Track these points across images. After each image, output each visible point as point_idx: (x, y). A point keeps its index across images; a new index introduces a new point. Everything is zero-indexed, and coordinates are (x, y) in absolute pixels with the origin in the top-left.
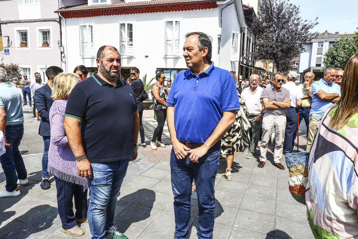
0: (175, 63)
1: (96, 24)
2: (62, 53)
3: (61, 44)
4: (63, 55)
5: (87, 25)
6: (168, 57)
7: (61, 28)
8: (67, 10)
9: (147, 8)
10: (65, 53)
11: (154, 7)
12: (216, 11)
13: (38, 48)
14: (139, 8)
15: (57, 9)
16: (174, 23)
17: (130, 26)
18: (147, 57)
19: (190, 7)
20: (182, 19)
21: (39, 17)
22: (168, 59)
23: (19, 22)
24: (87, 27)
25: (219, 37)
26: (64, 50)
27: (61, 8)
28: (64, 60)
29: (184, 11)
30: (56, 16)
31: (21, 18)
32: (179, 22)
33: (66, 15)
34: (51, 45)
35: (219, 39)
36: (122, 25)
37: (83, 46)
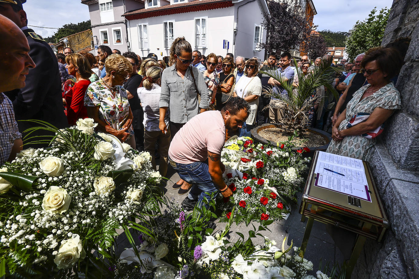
1: (149, 24)
2: (128, 47)
3: (128, 40)
4: (129, 49)
5: (142, 24)
7: (127, 29)
8: (130, 13)
9: (183, 9)
12: (233, 10)
13: (114, 44)
14: (176, 9)
15: (123, 13)
16: (201, 20)
17: (171, 24)
19: (213, 6)
20: (207, 17)
21: (112, 20)
23: (101, 25)
24: (142, 26)
25: (235, 31)
26: (129, 44)
27: (126, 13)
29: (209, 10)
30: (123, 19)
31: (103, 22)
32: (205, 20)
33: (130, 18)
34: (122, 42)
35: (235, 32)
36: (166, 24)
37: (142, 41)
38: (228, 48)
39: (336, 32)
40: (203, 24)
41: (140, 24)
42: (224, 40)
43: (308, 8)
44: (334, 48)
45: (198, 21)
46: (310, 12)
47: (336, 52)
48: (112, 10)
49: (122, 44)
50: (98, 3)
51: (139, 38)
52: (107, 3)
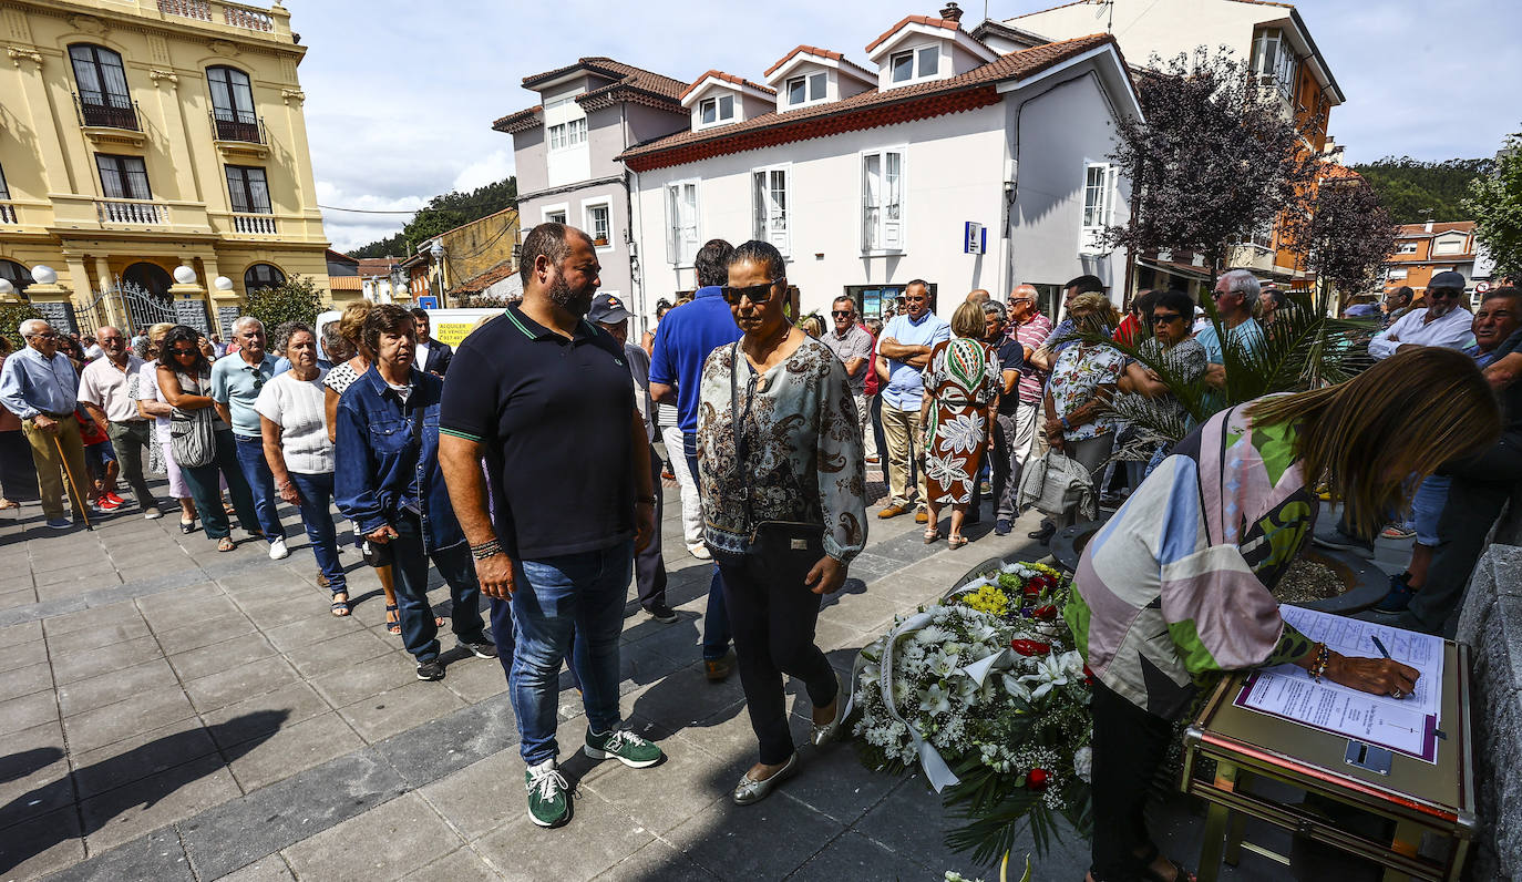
0: (891, 269)
1: (703, 179)
2: (632, 259)
3: (631, 238)
4: (634, 265)
5: (681, 183)
6: (872, 254)
7: (629, 198)
8: (642, 150)
9: (819, 124)
10: (639, 259)
11: (834, 121)
12: (1000, 113)
14: (797, 127)
15: (620, 151)
16: (883, 159)
17: (779, 178)
18: (820, 256)
20: (907, 145)
21: (585, 175)
22: (872, 260)
23: (548, 194)
24: (681, 189)
25: (1008, 187)
26: (636, 251)
27: (630, 148)
28: (636, 277)
29: (913, 121)
30: (620, 169)
31: (555, 183)
32: (897, 156)
33: (640, 163)
34: (612, 242)
35: (1008, 193)
36: (760, 177)
37: (677, 238)
38: (983, 251)
39: (1440, 161)
40: (890, 171)
41: (672, 184)
42: (967, 224)
43: (1306, 82)
44: (1429, 227)
45: (872, 161)
46: (1315, 96)
47: (1438, 240)
48: (586, 143)
49: (612, 249)
50: (542, 125)
51: (670, 227)
52: (572, 123)
